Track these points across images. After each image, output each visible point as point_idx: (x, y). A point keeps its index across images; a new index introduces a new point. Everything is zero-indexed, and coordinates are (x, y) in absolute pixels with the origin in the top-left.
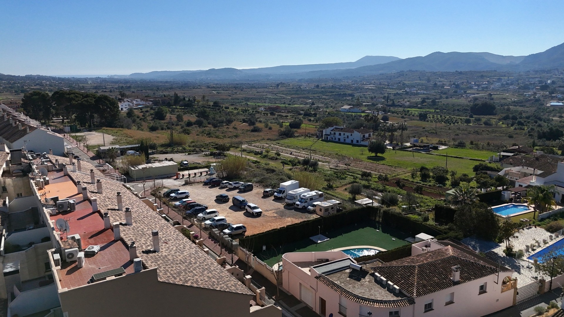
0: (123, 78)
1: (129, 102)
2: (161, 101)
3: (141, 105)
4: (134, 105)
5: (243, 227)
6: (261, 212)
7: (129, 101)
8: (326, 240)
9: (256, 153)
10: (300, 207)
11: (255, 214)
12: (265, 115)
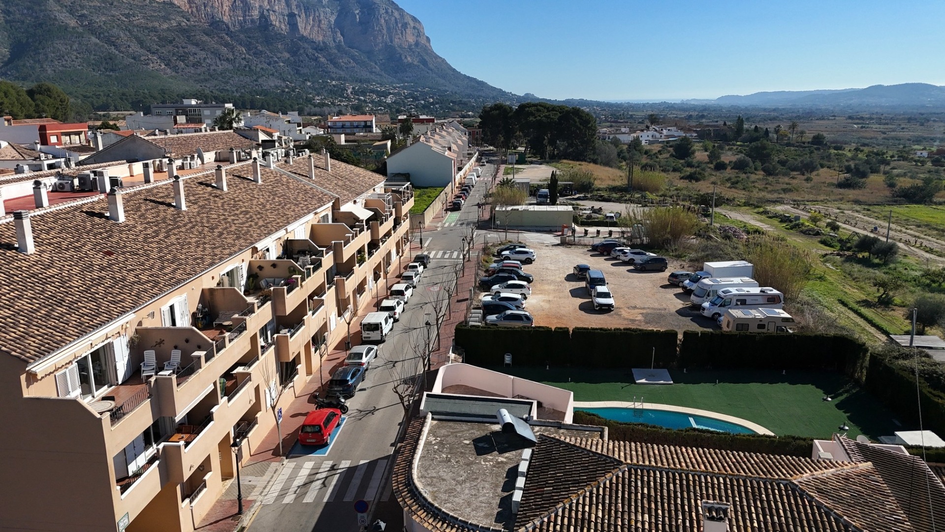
0: (704, 103)
1: (656, 131)
2: (712, 132)
3: (675, 137)
4: (663, 137)
5: (524, 319)
6: (610, 306)
7: (658, 129)
8: (662, 382)
9: (784, 218)
10: (706, 313)
11: (597, 307)
12: (919, 164)
